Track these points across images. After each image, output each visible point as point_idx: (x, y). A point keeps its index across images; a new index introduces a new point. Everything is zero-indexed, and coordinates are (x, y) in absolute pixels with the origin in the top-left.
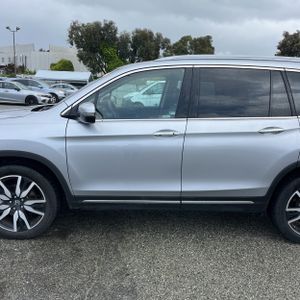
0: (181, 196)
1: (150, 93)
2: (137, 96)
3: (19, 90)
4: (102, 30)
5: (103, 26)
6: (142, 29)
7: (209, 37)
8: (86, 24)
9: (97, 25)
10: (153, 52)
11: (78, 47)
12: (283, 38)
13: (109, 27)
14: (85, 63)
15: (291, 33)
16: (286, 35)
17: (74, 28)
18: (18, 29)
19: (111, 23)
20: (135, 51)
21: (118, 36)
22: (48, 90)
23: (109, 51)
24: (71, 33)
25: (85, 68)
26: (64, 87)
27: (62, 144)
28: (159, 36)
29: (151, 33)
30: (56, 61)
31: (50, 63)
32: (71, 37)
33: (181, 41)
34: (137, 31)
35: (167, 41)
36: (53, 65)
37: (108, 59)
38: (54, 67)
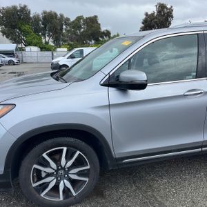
4: (19, 11)
5: (19, 8)
6: (48, 11)
7: (96, 17)
8: (5, 7)
9: (15, 8)
10: (59, 28)
12: (145, 17)
13: (24, 9)
14: (7, 37)
15: (149, 13)
16: (147, 14)
19: (25, 6)
20: (45, 27)
21: (31, 16)
23: (26, 27)
25: (8, 40)
27: (107, 111)
28: (62, 16)
29: (56, 14)
33: (76, 20)
35: (68, 19)
37: (26, 33)
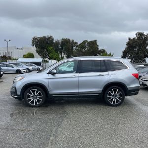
0: (79, 93)
1: (69, 66)
2: (64, 68)
3: (13, 67)
4: (47, 39)
5: (47, 37)
7: (96, 41)
8: (39, 37)
9: (45, 37)
10: (70, 48)
11: (36, 47)
13: (50, 38)
14: (39, 54)
15: (132, 38)
16: (130, 39)
17: (34, 39)
18: (10, 41)
19: (51, 36)
20: (62, 48)
21: (54, 42)
22: (25, 67)
23: (50, 48)
24: (33, 41)
25: (39, 56)
26: (31, 65)
27: (47, 80)
28: (73, 41)
29: (69, 40)
30: (26, 54)
31: (23, 54)
32: (33, 43)
33: (83, 43)
34: (63, 39)
35: (76, 43)
36: (24, 55)
37: (50, 52)
38: (25, 56)
